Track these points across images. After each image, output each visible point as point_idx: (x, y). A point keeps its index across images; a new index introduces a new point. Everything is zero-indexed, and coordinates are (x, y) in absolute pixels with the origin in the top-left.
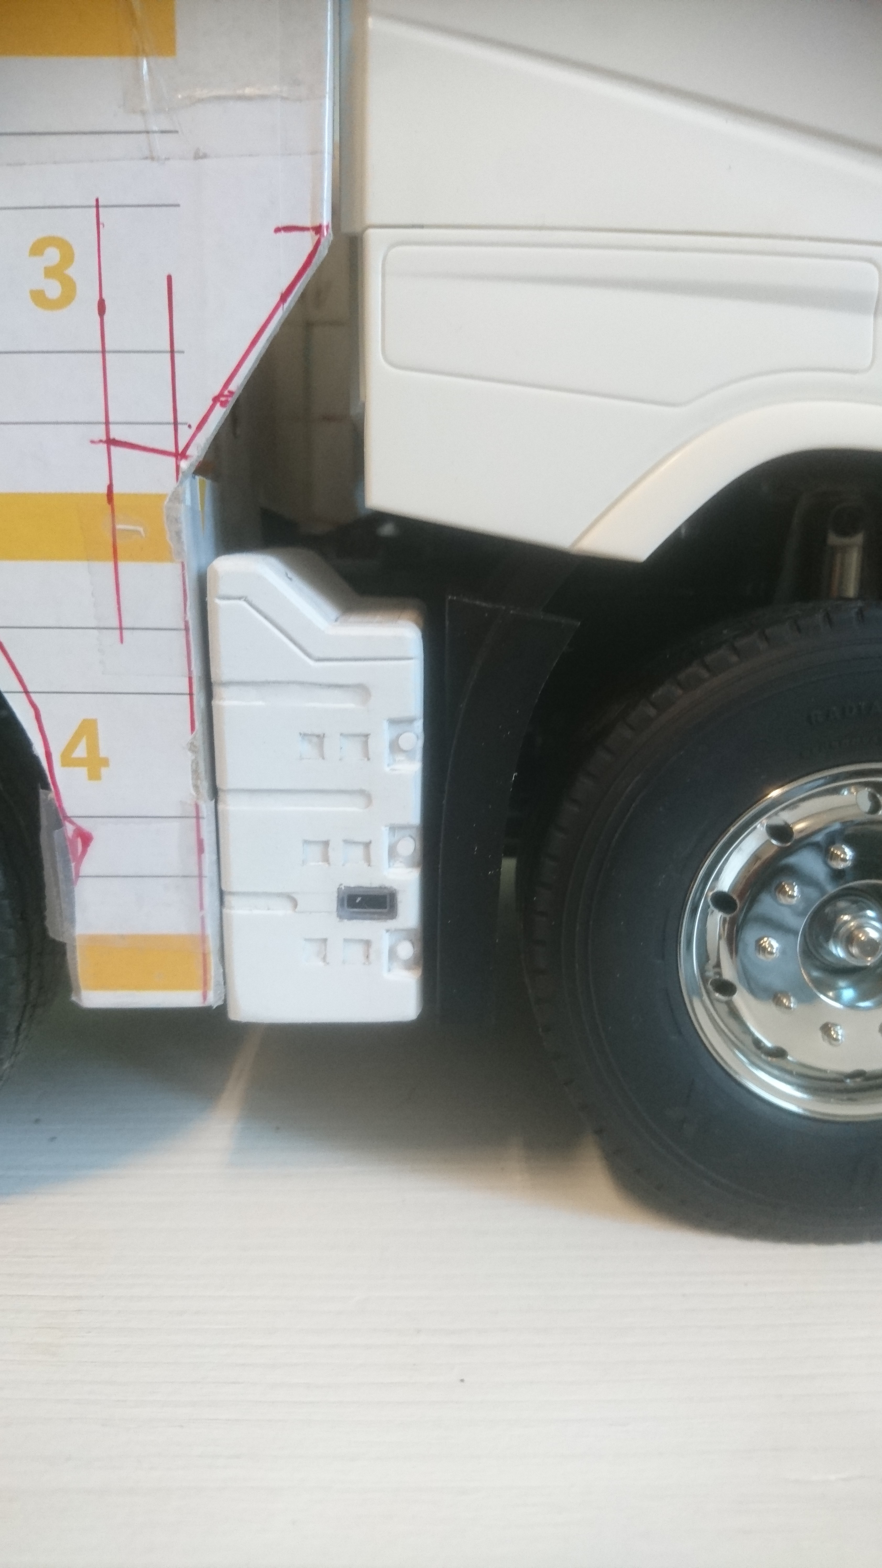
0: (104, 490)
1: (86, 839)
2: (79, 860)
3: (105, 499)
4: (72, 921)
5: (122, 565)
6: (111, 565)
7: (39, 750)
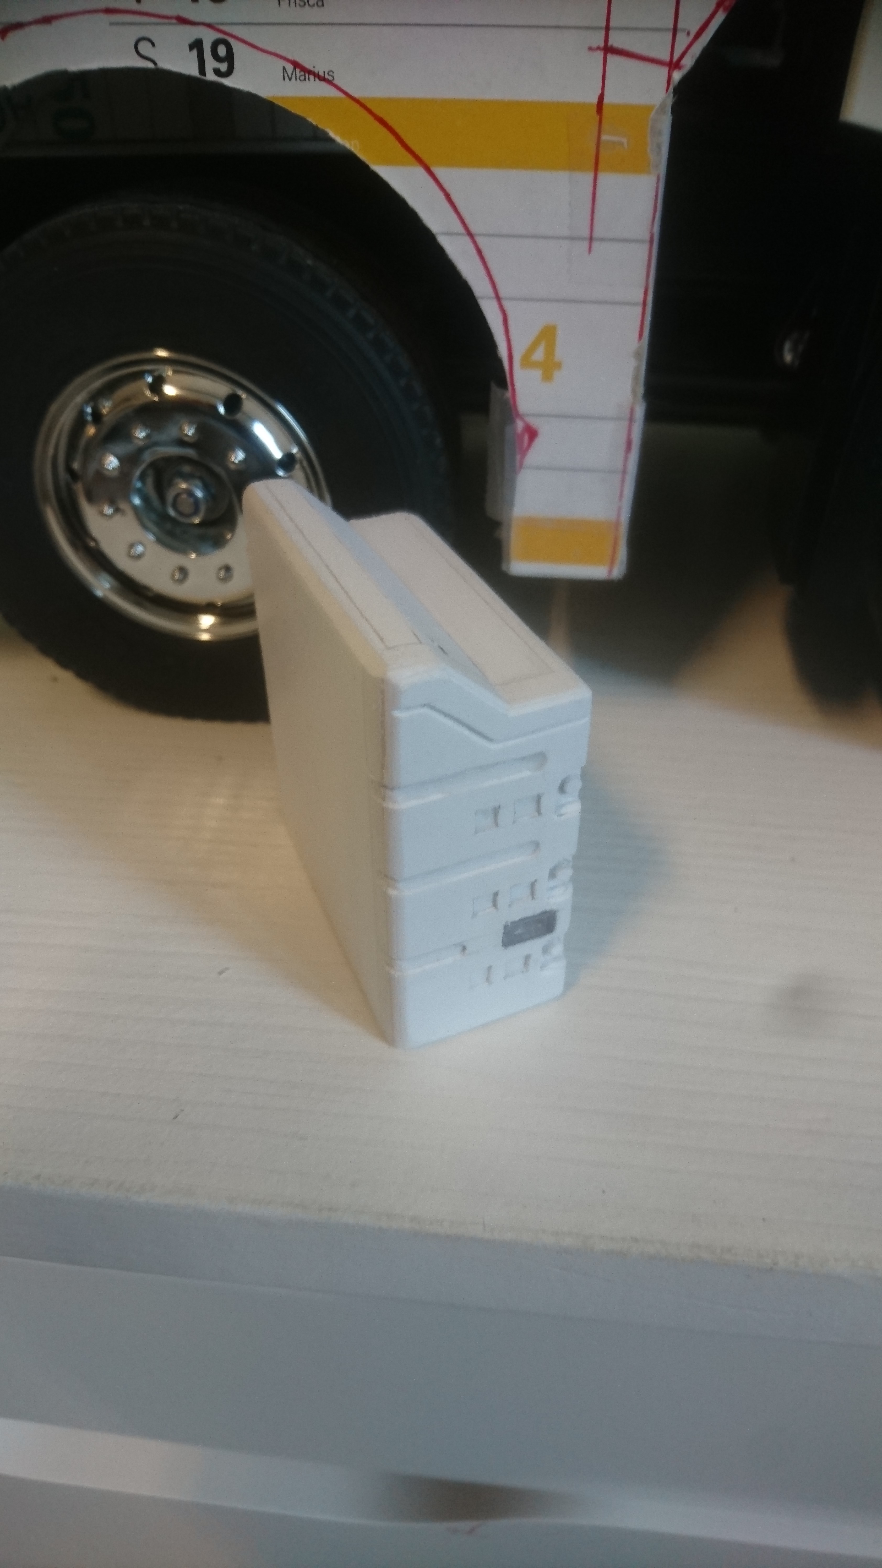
0: (595, 100)
1: (532, 433)
2: (524, 452)
3: (594, 110)
4: (511, 503)
5: (602, 177)
6: (590, 176)
7: (503, 351)
